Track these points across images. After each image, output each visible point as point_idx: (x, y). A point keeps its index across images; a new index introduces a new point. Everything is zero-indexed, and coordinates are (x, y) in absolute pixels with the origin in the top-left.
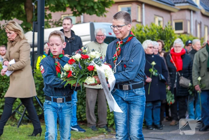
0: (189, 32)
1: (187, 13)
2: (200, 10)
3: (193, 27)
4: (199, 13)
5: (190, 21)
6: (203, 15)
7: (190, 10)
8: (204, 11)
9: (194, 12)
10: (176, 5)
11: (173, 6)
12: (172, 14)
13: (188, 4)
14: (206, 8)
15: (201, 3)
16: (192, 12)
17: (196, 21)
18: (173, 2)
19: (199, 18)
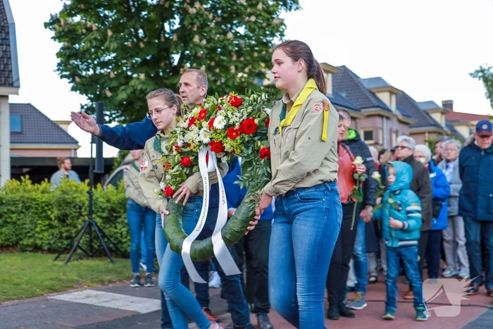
0: (381, 142)
1: (378, 120)
2: (396, 116)
3: (386, 136)
4: (395, 119)
5: (382, 129)
6: (401, 122)
7: (382, 116)
8: (401, 117)
9: (388, 118)
10: (363, 110)
11: (358, 112)
12: (358, 121)
13: (378, 109)
14: (405, 114)
15: (398, 108)
16: (385, 119)
17: (391, 129)
18: (358, 107)
19: (396, 125)
